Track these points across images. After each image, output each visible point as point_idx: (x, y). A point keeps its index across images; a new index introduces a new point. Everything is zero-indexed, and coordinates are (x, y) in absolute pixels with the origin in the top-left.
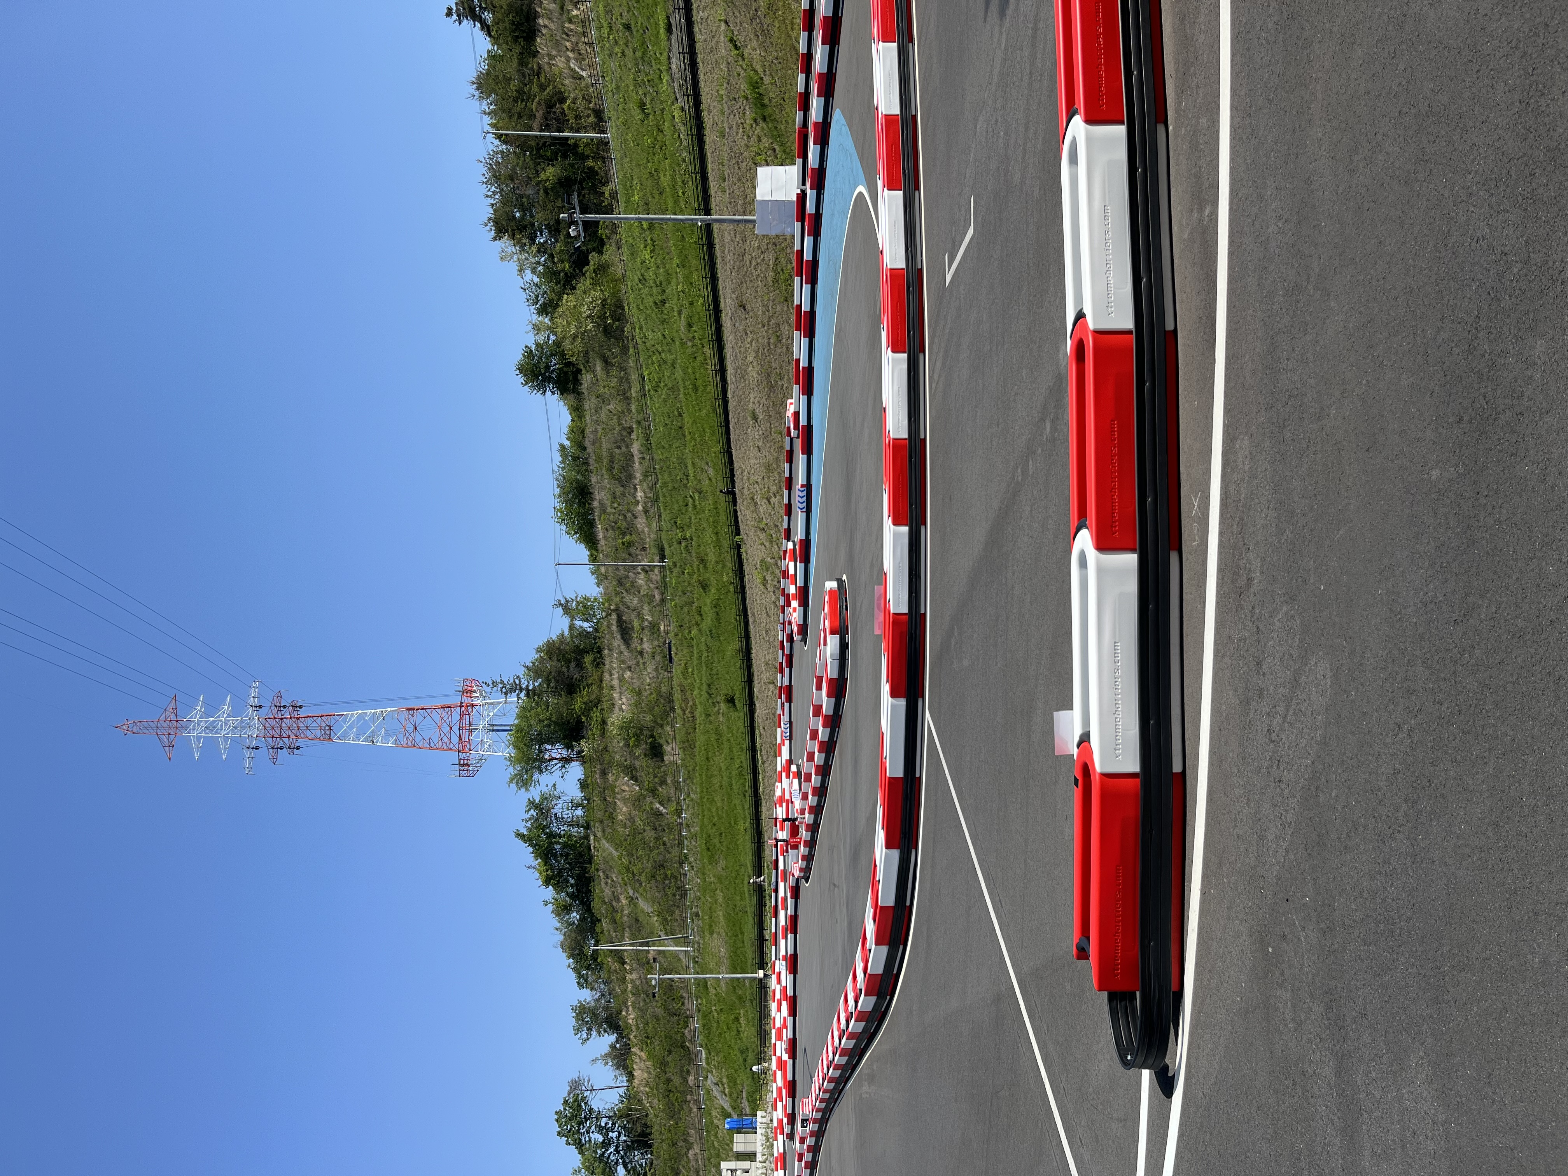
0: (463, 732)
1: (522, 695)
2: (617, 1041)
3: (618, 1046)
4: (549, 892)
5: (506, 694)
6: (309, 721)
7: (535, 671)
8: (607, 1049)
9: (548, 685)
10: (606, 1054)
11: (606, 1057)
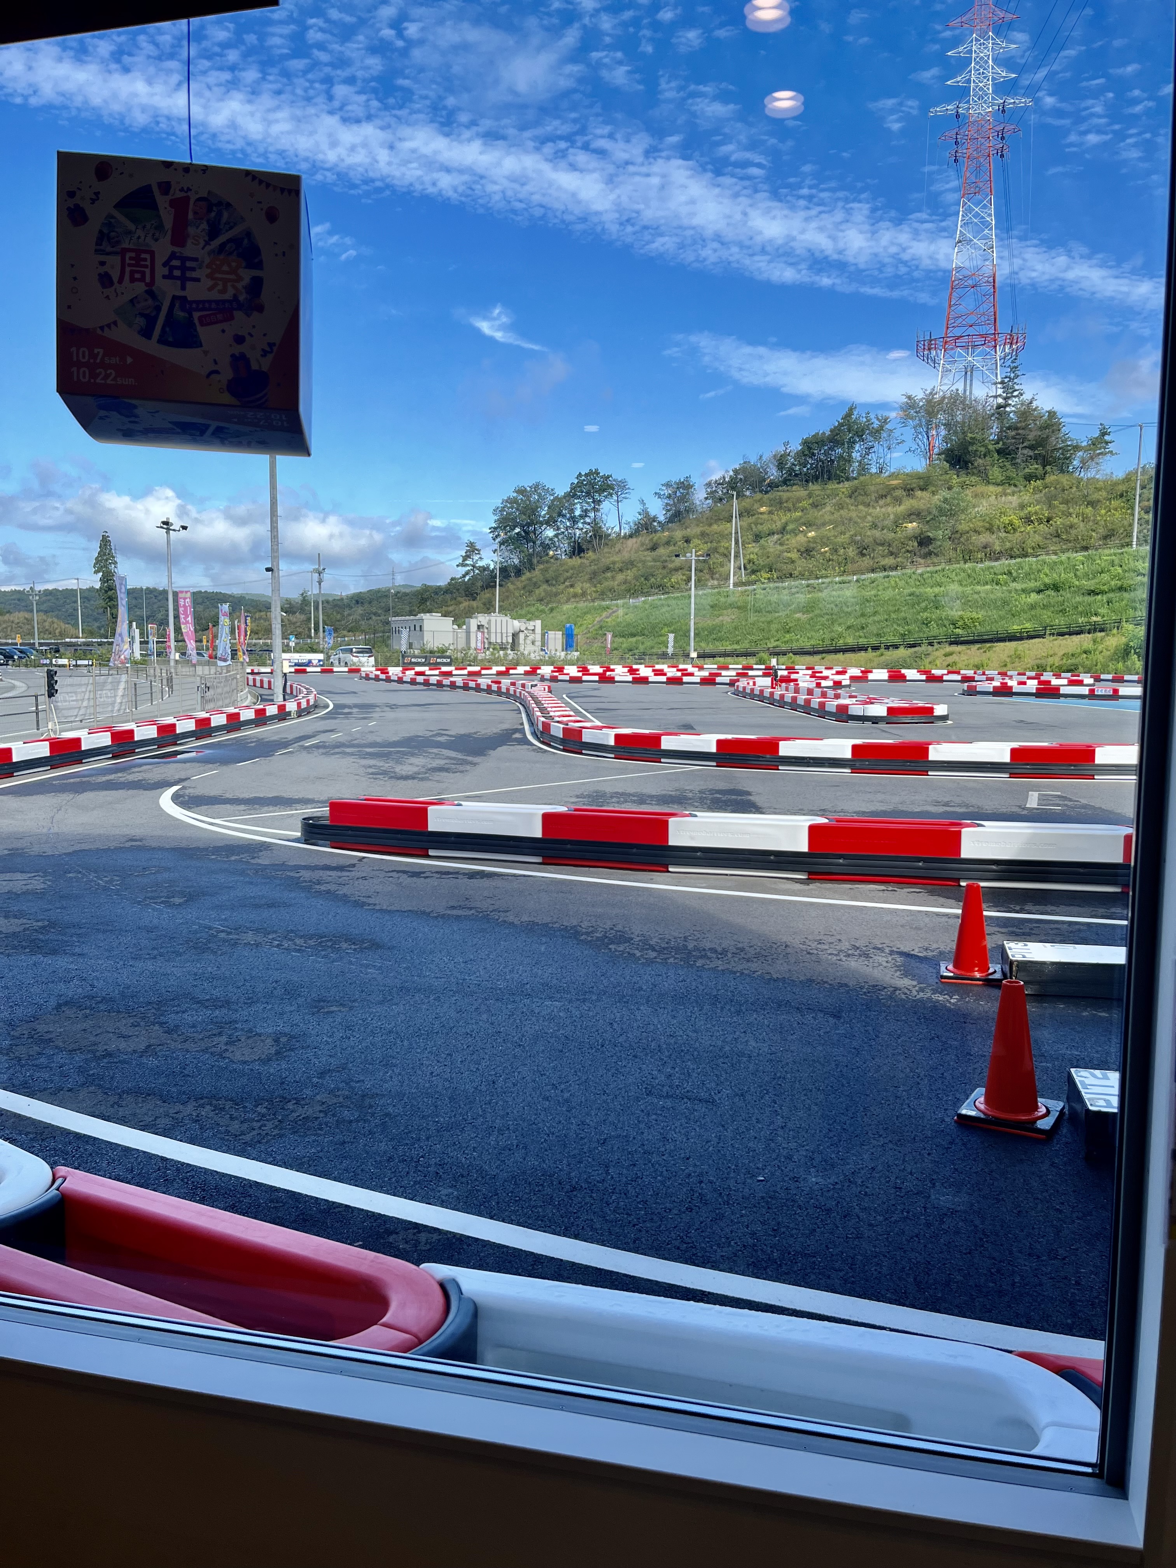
0: (965, 339)
1: (1000, 400)
2: (659, 522)
3: (655, 524)
4: (796, 446)
5: (1002, 383)
7: (1027, 412)
8: (652, 513)
9: (1009, 428)
10: (647, 513)
11: (645, 513)
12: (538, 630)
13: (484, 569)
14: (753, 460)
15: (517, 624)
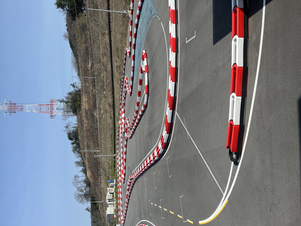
0: (51, 110)
1: (64, 103)
3: (84, 169)
4: (70, 141)
5: (61, 102)
6: (18, 107)
7: (67, 98)
10: (81, 170)
12: (110, 188)
13: (91, 206)
14: (72, 149)
15: (108, 193)
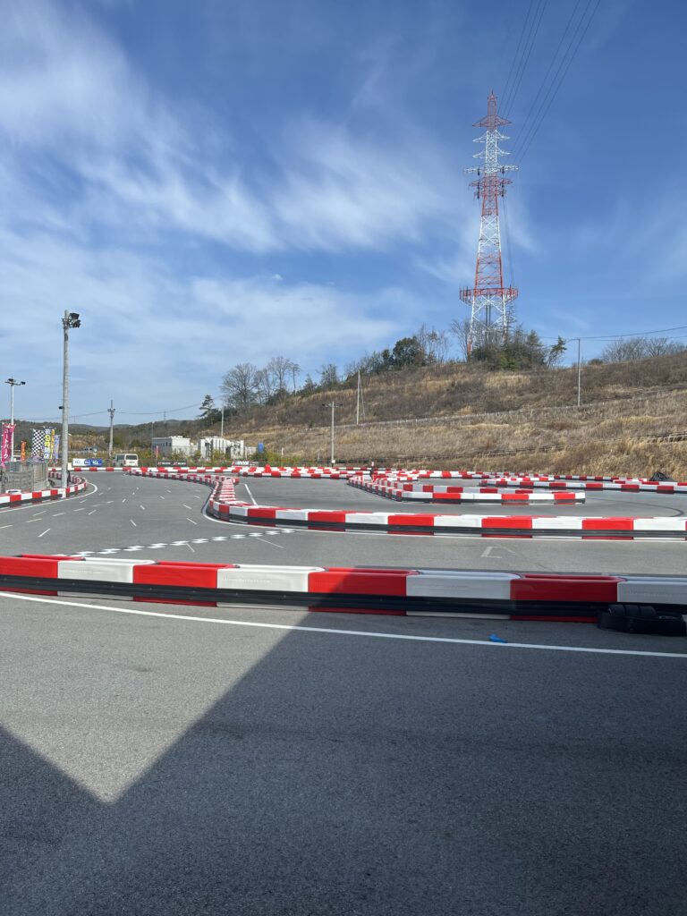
1: (505, 324)
4: (393, 346)
6: (494, 202)
8: (314, 382)
11: (309, 381)
12: (242, 446)
13: (215, 410)
14: (371, 353)
15: (229, 443)
